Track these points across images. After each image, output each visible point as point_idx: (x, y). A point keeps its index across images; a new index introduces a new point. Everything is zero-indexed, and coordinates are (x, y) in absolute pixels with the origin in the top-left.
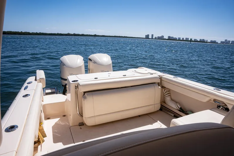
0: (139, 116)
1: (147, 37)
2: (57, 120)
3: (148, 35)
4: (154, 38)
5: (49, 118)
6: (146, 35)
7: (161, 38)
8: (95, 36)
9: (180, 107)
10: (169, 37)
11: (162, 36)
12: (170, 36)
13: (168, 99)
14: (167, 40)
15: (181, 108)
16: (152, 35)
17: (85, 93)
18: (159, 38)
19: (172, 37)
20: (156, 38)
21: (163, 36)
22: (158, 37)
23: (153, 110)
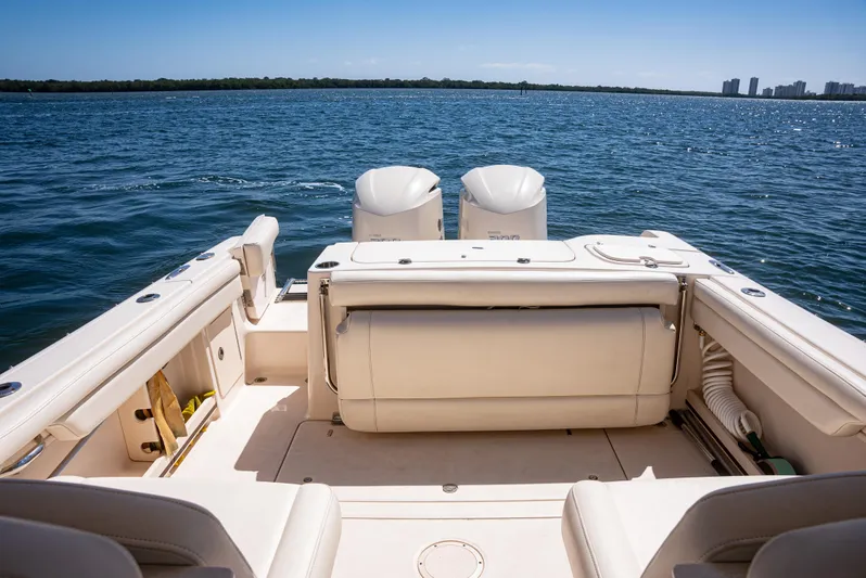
0: (569, 432)
1: (731, 88)
2: (287, 391)
3: (736, 82)
4: (759, 92)
5: (261, 380)
6: (725, 83)
7: (796, 92)
8: (524, 86)
9: (748, 430)
10: (832, 86)
11: (799, 83)
12: (835, 81)
13: (715, 384)
14: (822, 97)
15: (752, 436)
16: (754, 82)
17: (350, 309)
18: (783, 93)
19: (845, 85)
20: (767, 94)
21: (802, 85)
22: (781, 87)
23: (628, 421)
